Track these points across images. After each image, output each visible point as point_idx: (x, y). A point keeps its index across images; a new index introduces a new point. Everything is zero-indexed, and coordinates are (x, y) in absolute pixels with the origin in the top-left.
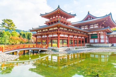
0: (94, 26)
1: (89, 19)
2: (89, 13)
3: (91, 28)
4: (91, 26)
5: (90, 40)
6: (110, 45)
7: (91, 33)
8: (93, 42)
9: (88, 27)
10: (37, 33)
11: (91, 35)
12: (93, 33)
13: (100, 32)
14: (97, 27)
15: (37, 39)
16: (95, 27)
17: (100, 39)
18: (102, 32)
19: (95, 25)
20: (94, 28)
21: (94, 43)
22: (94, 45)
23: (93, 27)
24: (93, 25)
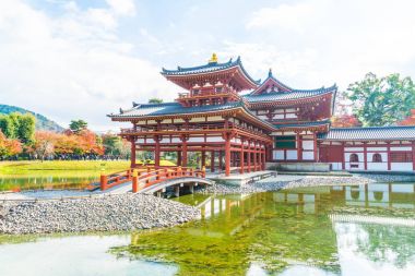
0: (285, 114)
1: (269, 91)
2: (270, 74)
3: (277, 117)
4: (276, 111)
5: (274, 152)
6: (325, 166)
7: (280, 134)
8: (283, 158)
9: (269, 116)
10: (135, 126)
11: (278, 138)
12: (286, 134)
13: (304, 133)
14: (293, 116)
15: (134, 146)
16: (288, 116)
17: (301, 150)
18: (309, 132)
19: (287, 111)
20: (285, 119)
21: (286, 161)
22: (290, 167)
23: (282, 117)
24: (282, 111)
